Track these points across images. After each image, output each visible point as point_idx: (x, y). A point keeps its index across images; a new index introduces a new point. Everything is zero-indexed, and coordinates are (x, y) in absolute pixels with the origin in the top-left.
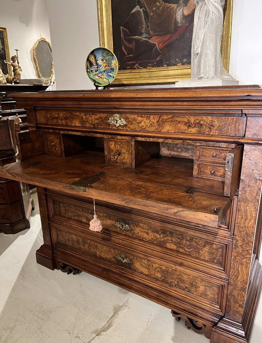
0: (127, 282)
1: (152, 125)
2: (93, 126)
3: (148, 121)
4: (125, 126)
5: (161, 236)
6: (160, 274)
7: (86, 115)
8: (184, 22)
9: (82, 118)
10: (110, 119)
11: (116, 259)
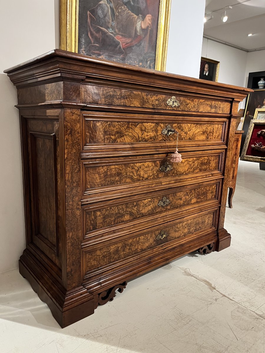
2: (153, 107)
3: (193, 103)
4: (179, 107)
5: (189, 196)
6: (187, 229)
7: (147, 95)
8: (141, 33)
9: (143, 98)
11: (156, 240)
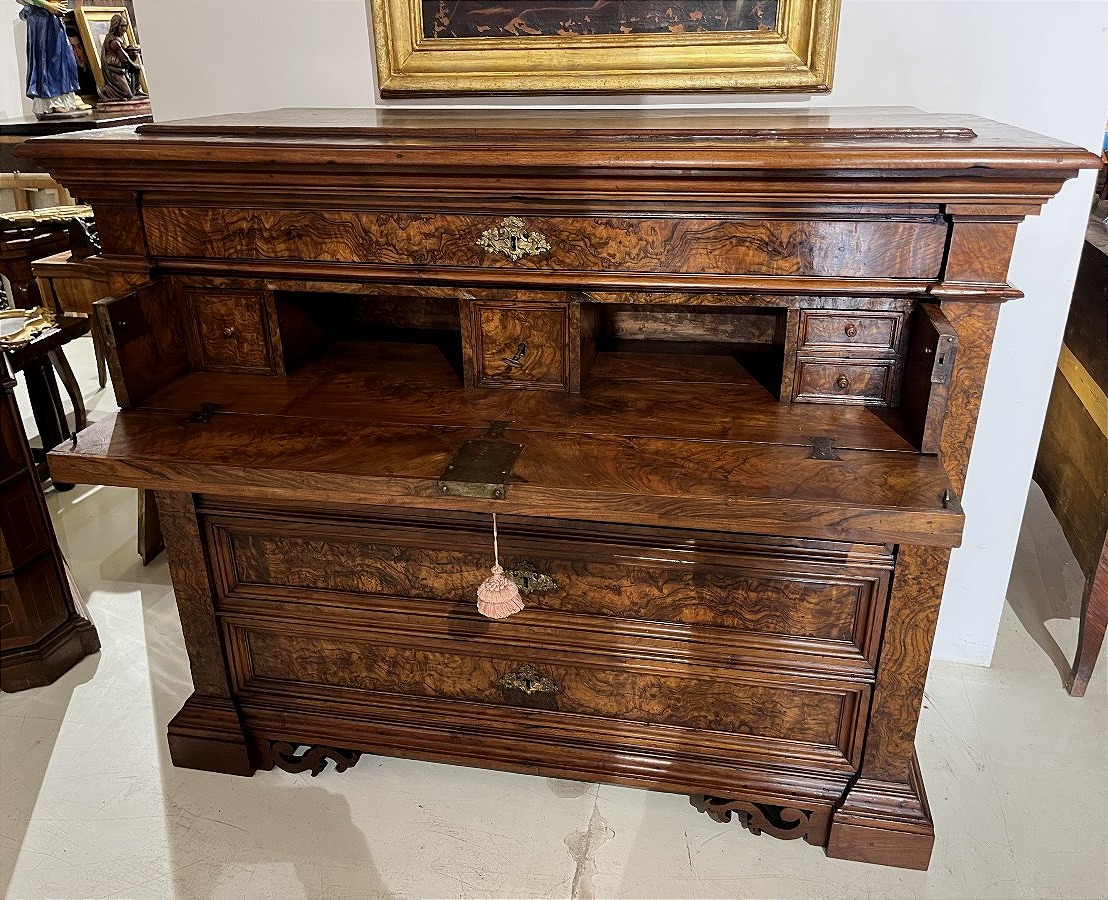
0: (551, 749)
1: (646, 251)
2: (414, 259)
4: (547, 256)
5: (665, 591)
6: (660, 702)
7: (382, 223)
9: (367, 232)
10: (485, 233)
11: (500, 688)
